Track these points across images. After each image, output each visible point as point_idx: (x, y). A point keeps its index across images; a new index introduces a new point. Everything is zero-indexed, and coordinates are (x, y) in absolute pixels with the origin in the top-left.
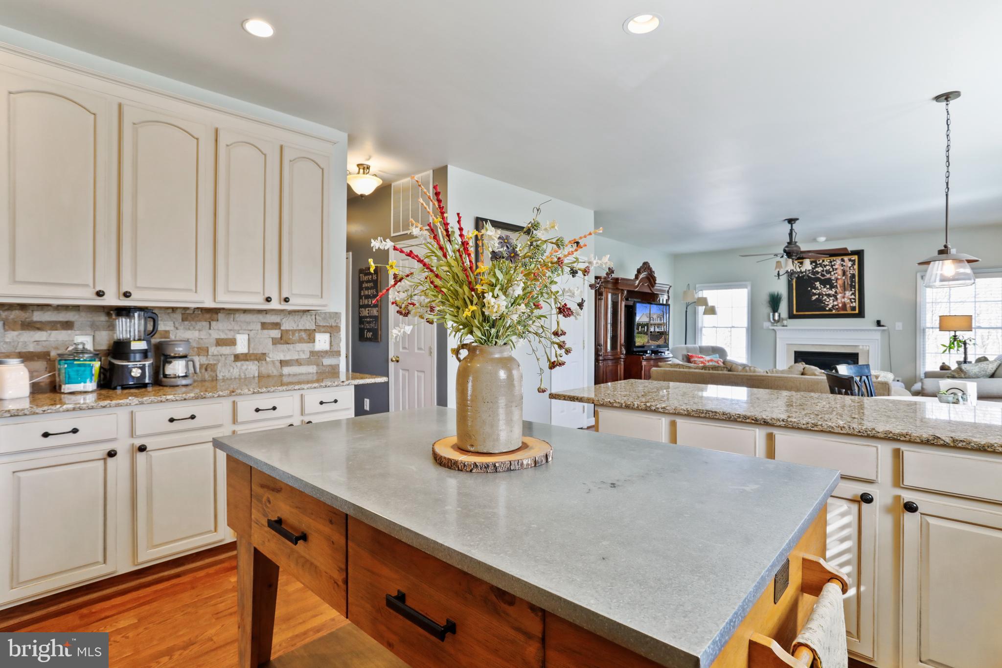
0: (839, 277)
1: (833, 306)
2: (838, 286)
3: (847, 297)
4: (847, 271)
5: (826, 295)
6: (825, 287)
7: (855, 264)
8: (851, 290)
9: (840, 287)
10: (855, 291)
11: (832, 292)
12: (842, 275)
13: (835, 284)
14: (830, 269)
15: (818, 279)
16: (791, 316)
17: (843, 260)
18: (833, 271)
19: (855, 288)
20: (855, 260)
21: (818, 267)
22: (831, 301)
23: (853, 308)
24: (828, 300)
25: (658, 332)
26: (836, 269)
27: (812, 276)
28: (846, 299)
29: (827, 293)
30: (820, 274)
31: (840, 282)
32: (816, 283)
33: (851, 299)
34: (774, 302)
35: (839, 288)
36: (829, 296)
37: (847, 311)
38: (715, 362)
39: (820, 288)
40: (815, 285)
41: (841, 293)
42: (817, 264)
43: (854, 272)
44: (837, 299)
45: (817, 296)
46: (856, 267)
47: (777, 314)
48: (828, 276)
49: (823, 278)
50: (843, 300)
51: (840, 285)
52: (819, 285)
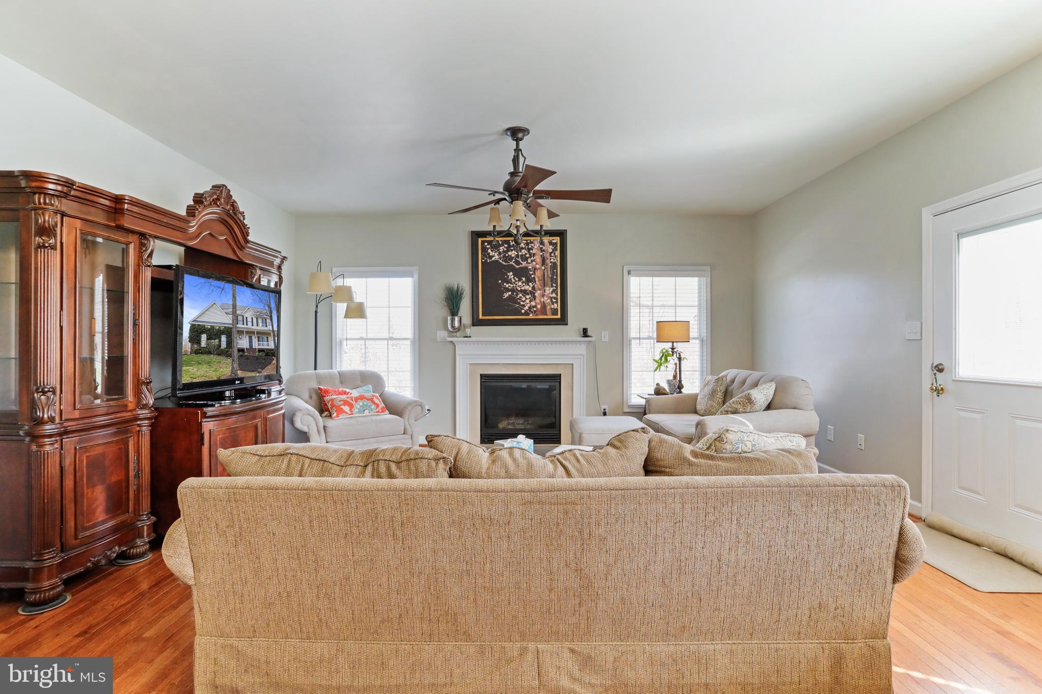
0: (538, 266)
1: (530, 308)
2: (536, 279)
3: (546, 296)
4: (547, 259)
5: (521, 291)
6: (519, 280)
7: (557, 250)
8: (552, 286)
9: (539, 281)
10: (556, 287)
11: (528, 288)
12: (540, 264)
13: (533, 276)
14: (526, 254)
15: (511, 268)
16: (476, 322)
17: (542, 243)
18: (531, 257)
19: (556, 283)
20: (557, 243)
21: (512, 250)
22: (528, 301)
23: (554, 312)
24: (524, 299)
25: (260, 351)
26: (534, 254)
27: (504, 263)
28: (546, 298)
29: (523, 288)
30: (514, 261)
31: (539, 273)
32: (508, 274)
33: (551, 298)
34: (453, 299)
35: (537, 282)
36: (525, 292)
37: (546, 314)
38: (368, 399)
39: (513, 281)
40: (508, 276)
41: (540, 290)
42: (510, 246)
43: (556, 261)
44: (535, 297)
45: (510, 293)
46: (558, 253)
47: (457, 319)
48: (524, 264)
49: (517, 267)
50: (542, 300)
51: (538, 278)
52: (512, 276)
